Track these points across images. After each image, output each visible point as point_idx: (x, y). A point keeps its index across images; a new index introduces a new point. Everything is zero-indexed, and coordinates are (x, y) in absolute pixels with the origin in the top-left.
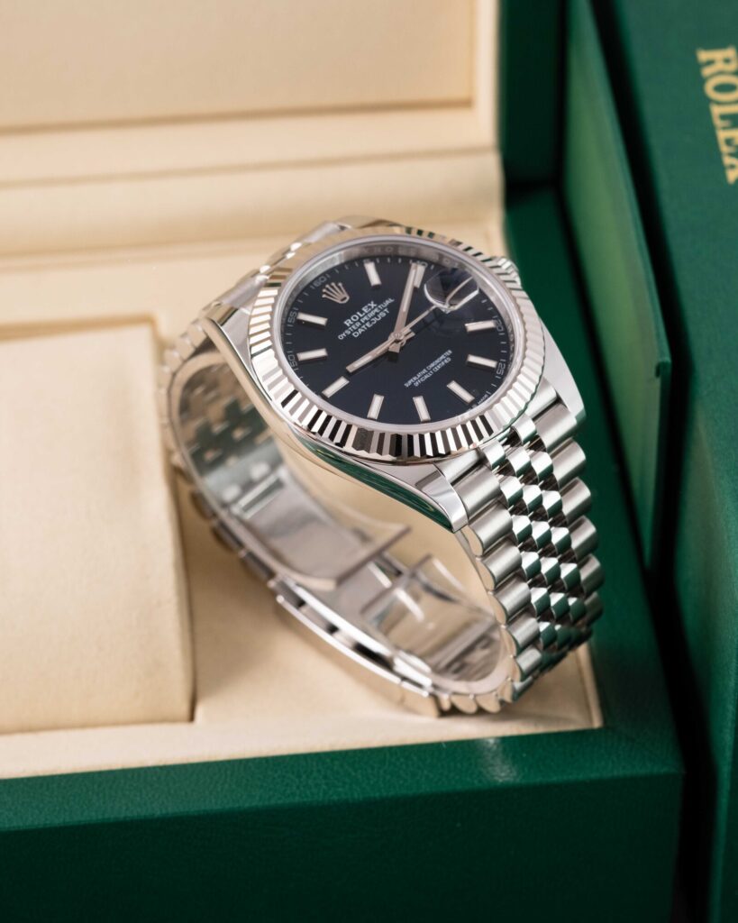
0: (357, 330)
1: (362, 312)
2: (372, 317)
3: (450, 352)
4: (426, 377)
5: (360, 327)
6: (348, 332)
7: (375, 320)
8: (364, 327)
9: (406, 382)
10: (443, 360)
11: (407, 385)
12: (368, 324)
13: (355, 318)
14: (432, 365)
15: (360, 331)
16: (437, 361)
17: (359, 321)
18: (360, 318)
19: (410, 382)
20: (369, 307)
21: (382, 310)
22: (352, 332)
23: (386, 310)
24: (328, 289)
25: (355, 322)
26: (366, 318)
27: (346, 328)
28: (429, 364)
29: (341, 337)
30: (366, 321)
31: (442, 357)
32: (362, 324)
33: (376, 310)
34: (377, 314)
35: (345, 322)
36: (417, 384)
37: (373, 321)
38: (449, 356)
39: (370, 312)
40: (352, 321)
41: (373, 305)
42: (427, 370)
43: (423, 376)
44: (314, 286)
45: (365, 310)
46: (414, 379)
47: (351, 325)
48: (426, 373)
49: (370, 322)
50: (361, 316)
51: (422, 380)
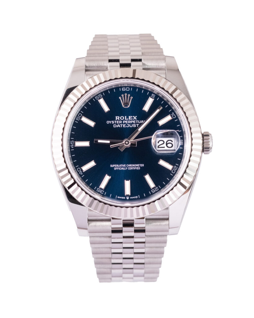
0: (117, 124)
1: (128, 117)
2: (129, 124)
3: (143, 165)
4: (122, 169)
5: (120, 124)
6: (113, 122)
7: (129, 126)
8: (121, 125)
9: (113, 164)
10: (137, 167)
11: (111, 166)
12: (124, 125)
13: (122, 118)
14: (130, 165)
15: (119, 126)
16: (134, 165)
17: (122, 121)
18: (124, 120)
19: (114, 165)
20: (133, 118)
21: (136, 124)
22: (114, 124)
23: (138, 125)
24: (124, 96)
25: (120, 120)
26: (126, 122)
27: (114, 119)
28: (129, 164)
29: (108, 122)
30: (125, 123)
31: (138, 165)
32: (122, 123)
33: (134, 122)
34: (133, 123)
35: (116, 117)
36: (115, 169)
37: (128, 126)
38: (140, 167)
39: (131, 120)
40: (120, 118)
41: (135, 118)
42: (126, 166)
43: (122, 167)
44: (121, 89)
45: (130, 118)
46: (117, 166)
47: (118, 120)
48: (124, 167)
49: (126, 125)
50: (126, 119)
51: (119, 169)
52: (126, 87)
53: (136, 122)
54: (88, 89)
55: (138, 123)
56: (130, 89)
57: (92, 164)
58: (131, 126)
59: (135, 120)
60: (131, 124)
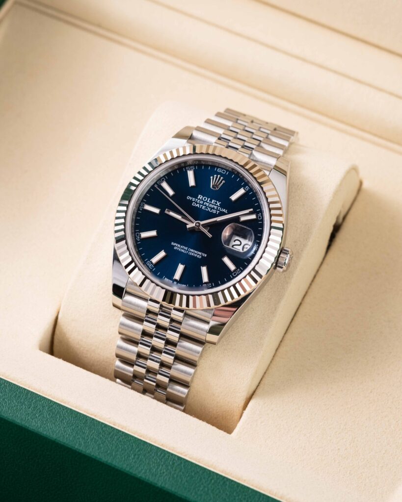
0: (197, 203)
1: (211, 200)
2: (210, 207)
3: (206, 255)
4: (183, 251)
5: (200, 204)
6: (194, 200)
7: (209, 209)
8: (201, 206)
9: (175, 242)
10: (199, 254)
11: (173, 244)
12: (204, 207)
13: (205, 199)
14: (192, 250)
15: (198, 205)
16: (196, 252)
17: (204, 202)
18: (206, 202)
19: (175, 244)
20: (216, 203)
21: (217, 210)
22: (194, 202)
23: (218, 212)
24: (217, 177)
25: (202, 200)
26: (207, 204)
27: (196, 197)
28: (192, 248)
29: (189, 198)
30: (205, 205)
31: (200, 253)
32: (203, 204)
33: (216, 207)
34: (214, 208)
35: (199, 196)
36: (175, 248)
37: (207, 209)
38: (202, 256)
39: (213, 204)
40: (202, 198)
41: (218, 204)
42: (188, 249)
43: (183, 249)
44: (217, 169)
45: (213, 201)
46: (179, 246)
47: (199, 199)
48: (185, 250)
49: (206, 207)
50: (208, 201)
51: (180, 249)
52: (222, 168)
53: (217, 208)
54: (181, 154)
55: (219, 210)
56: (226, 173)
57: (153, 233)
58: (211, 210)
59: (217, 206)
60: (211, 209)
